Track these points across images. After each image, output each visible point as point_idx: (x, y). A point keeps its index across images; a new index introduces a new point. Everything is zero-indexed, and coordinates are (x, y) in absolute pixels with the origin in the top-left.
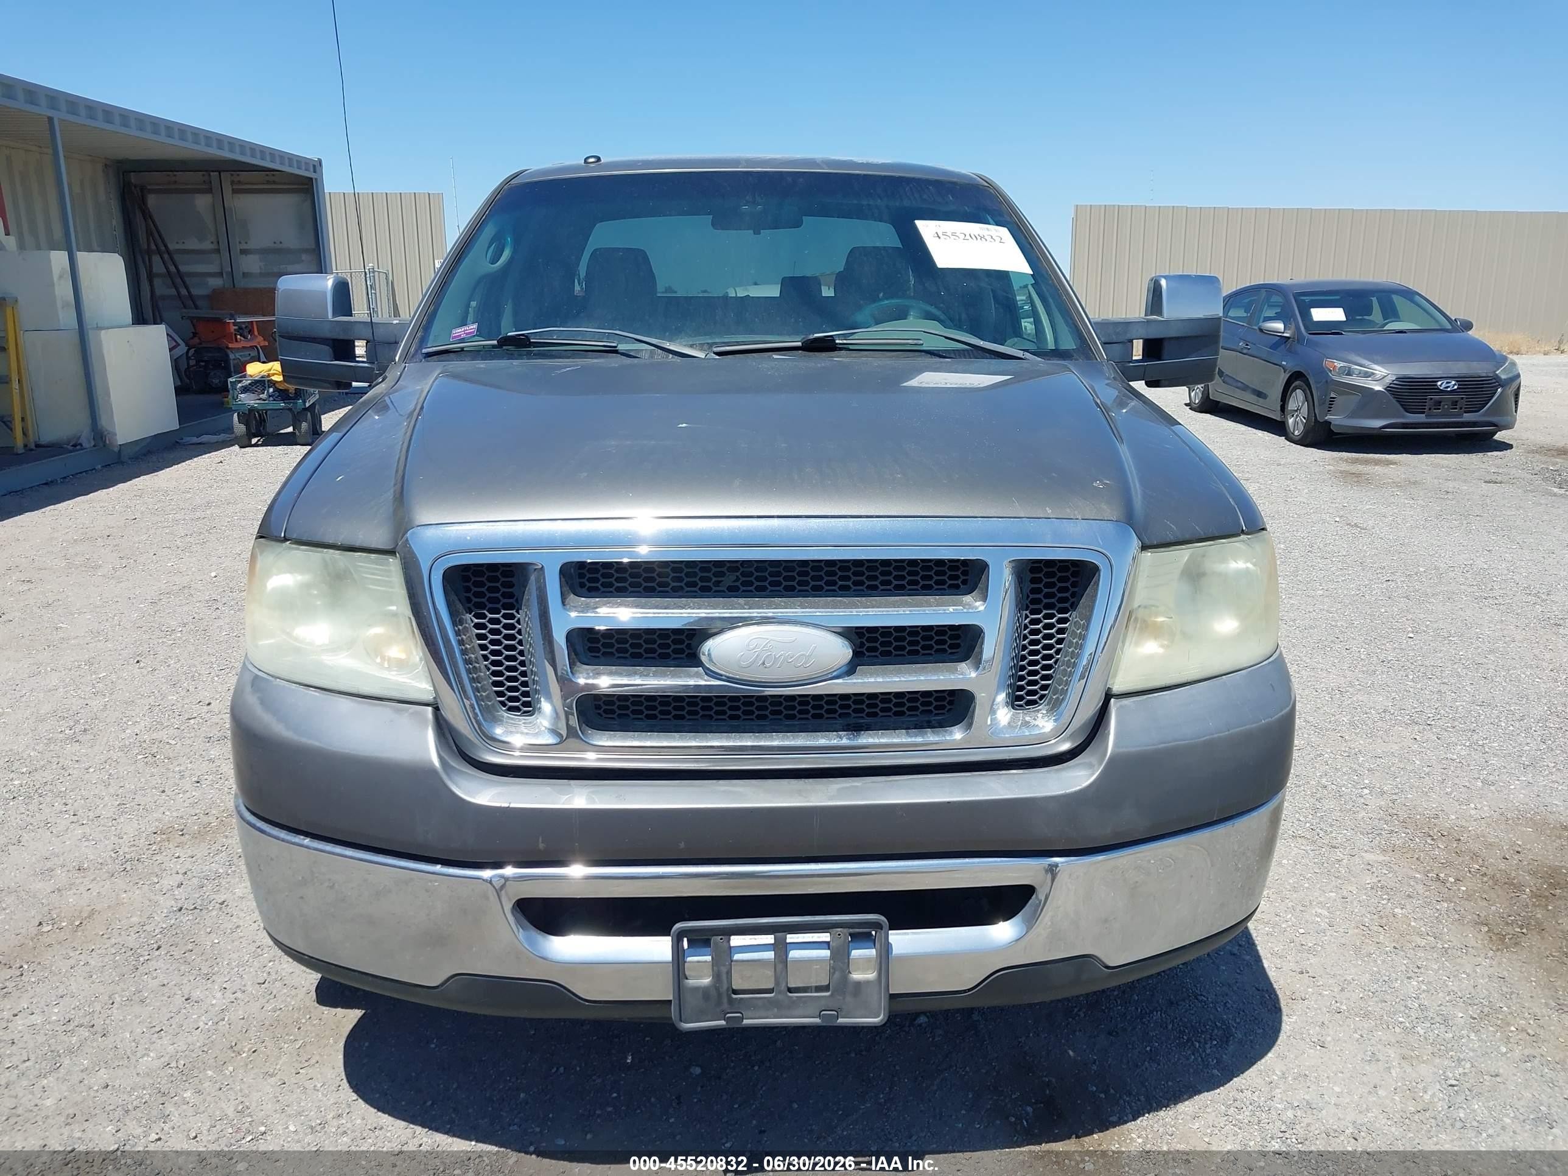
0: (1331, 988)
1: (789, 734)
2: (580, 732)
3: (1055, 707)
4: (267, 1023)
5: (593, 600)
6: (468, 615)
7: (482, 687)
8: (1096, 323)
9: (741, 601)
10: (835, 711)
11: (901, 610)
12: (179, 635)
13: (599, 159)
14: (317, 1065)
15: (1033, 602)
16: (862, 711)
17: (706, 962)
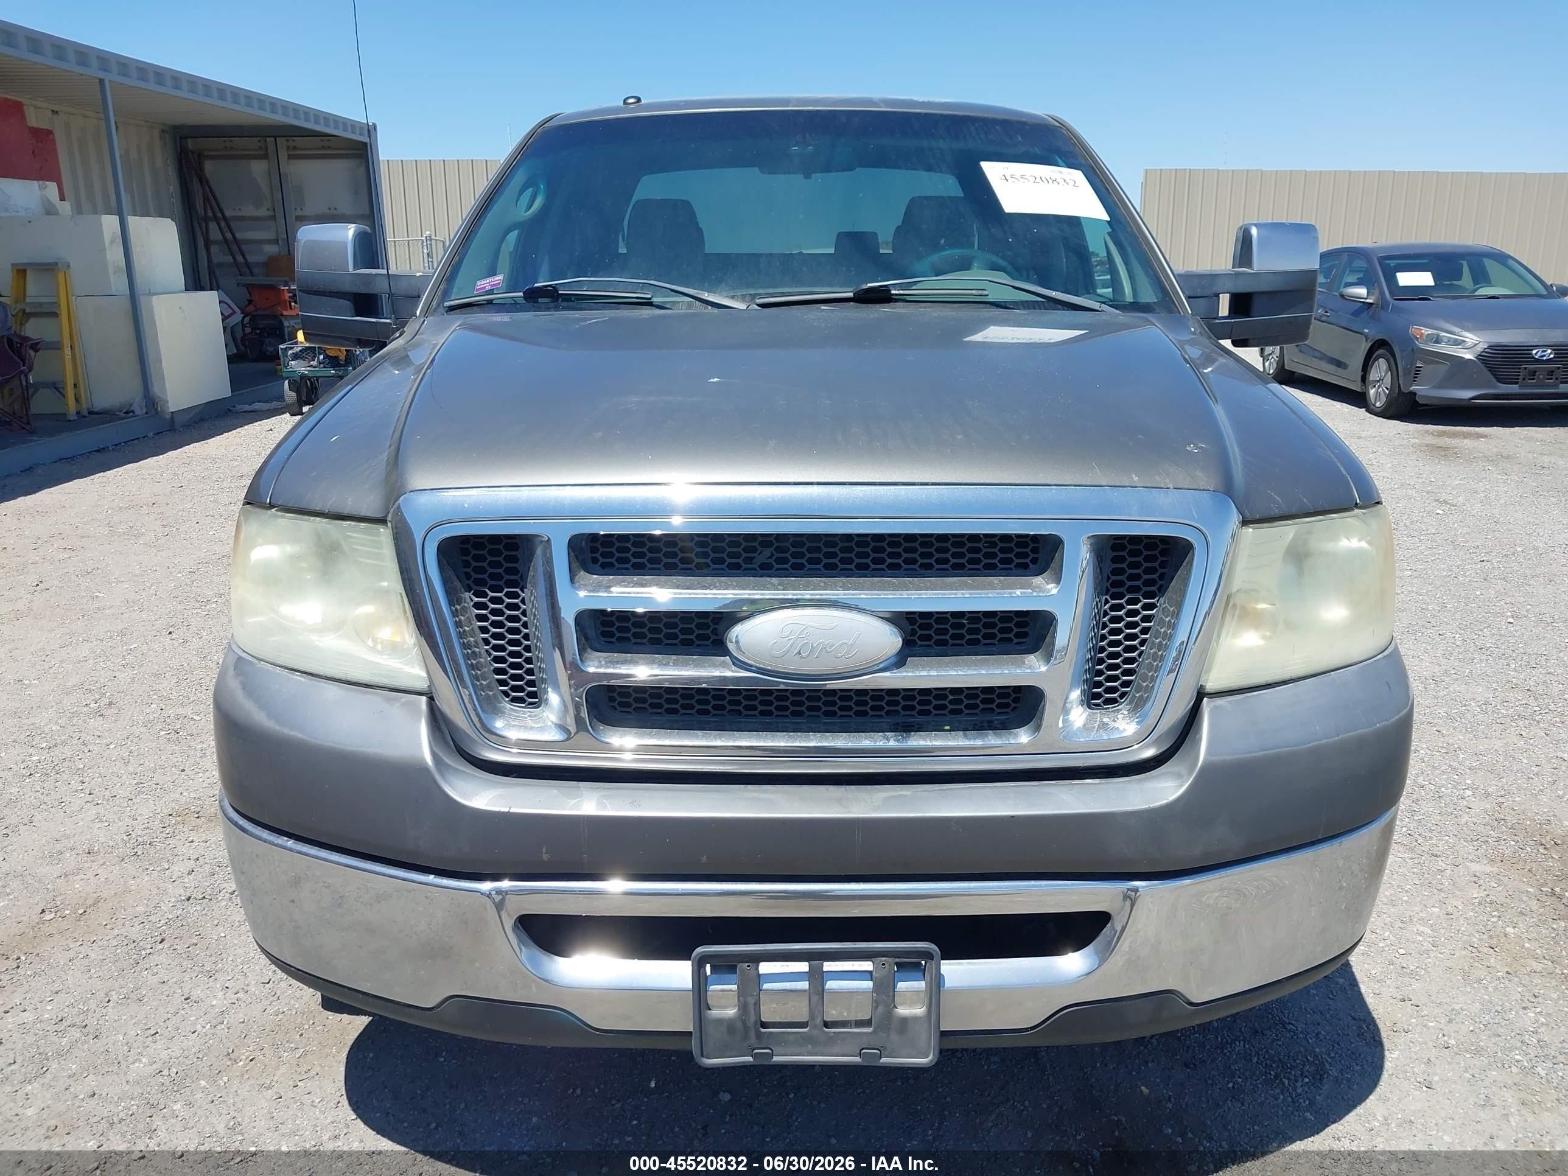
0: (1437, 1019)
1: (828, 734)
2: (590, 728)
3: (1138, 706)
4: (268, 1028)
5: (606, 578)
6: (467, 593)
7: (481, 674)
8: (1180, 275)
9: (775, 580)
10: (881, 708)
11: (959, 594)
12: (214, 606)
13: (639, 100)
14: (317, 1078)
15: (1115, 584)
16: (913, 708)
17: (731, 990)
